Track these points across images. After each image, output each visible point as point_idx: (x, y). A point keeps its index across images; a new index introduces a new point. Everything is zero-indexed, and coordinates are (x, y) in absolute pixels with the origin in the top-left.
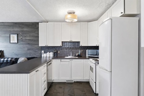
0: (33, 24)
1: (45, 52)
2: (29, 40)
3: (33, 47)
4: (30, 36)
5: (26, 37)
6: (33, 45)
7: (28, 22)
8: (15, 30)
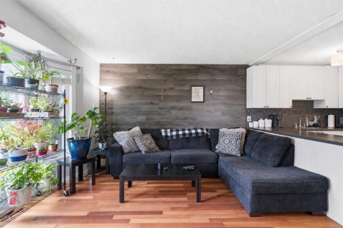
0: (232, 68)
1: (252, 120)
3: (232, 109)
4: (226, 90)
5: (218, 91)
8: (200, 78)
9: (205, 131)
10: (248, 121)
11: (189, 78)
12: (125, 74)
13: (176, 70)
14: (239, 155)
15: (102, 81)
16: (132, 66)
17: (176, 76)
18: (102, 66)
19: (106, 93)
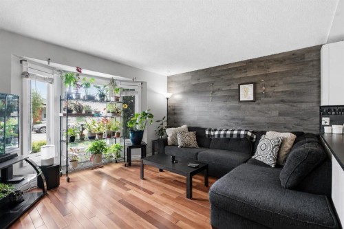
0: (294, 54)
1: (332, 123)
2: (282, 92)
3: (295, 108)
4: (285, 83)
5: (274, 86)
6: (295, 104)
7: (280, 54)
8: (250, 75)
9: (249, 134)
10: (323, 123)
11: (237, 76)
12: (183, 82)
13: (223, 70)
14: (273, 166)
15: (169, 89)
16: (188, 74)
17: (223, 77)
18: (169, 78)
19: (168, 99)
